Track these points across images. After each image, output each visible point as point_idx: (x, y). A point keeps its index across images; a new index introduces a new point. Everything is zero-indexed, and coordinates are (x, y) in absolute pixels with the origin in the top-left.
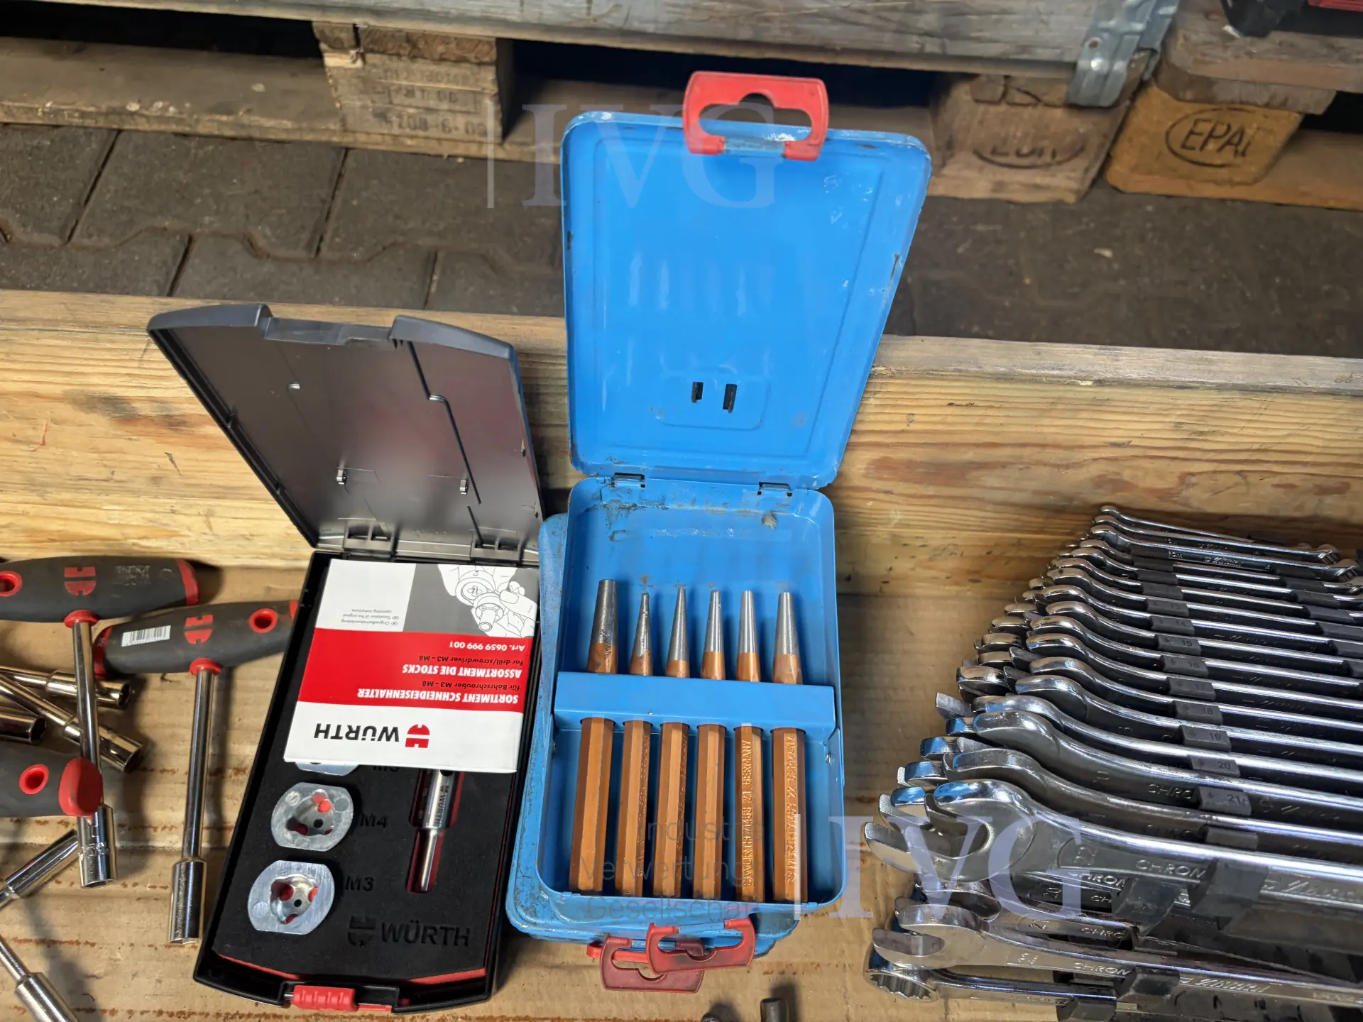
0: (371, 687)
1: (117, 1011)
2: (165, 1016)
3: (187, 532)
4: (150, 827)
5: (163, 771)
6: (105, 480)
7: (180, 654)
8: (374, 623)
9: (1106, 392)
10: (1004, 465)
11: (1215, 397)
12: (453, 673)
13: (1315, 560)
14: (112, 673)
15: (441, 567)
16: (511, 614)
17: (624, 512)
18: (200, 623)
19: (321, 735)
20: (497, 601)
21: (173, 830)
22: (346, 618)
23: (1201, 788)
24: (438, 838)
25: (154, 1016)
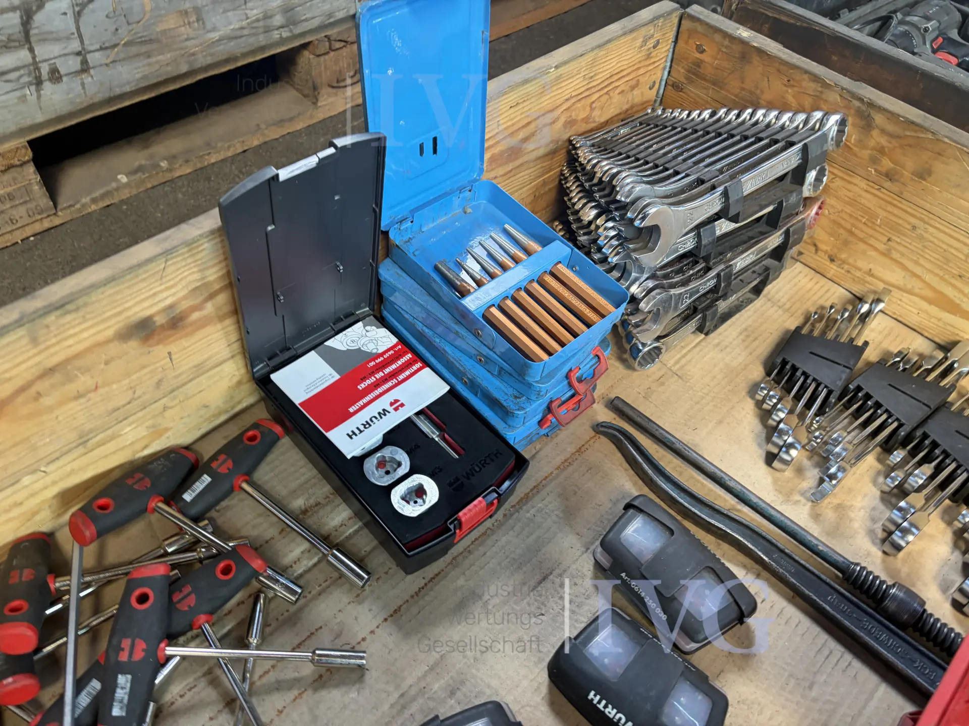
0: (353, 404)
1: (365, 637)
3: (171, 425)
5: (268, 542)
8: (322, 384)
9: (561, 71)
10: (533, 135)
12: (383, 375)
15: (326, 343)
16: (379, 339)
18: (219, 462)
19: (354, 436)
20: (368, 339)
23: (700, 177)
25: (384, 623)
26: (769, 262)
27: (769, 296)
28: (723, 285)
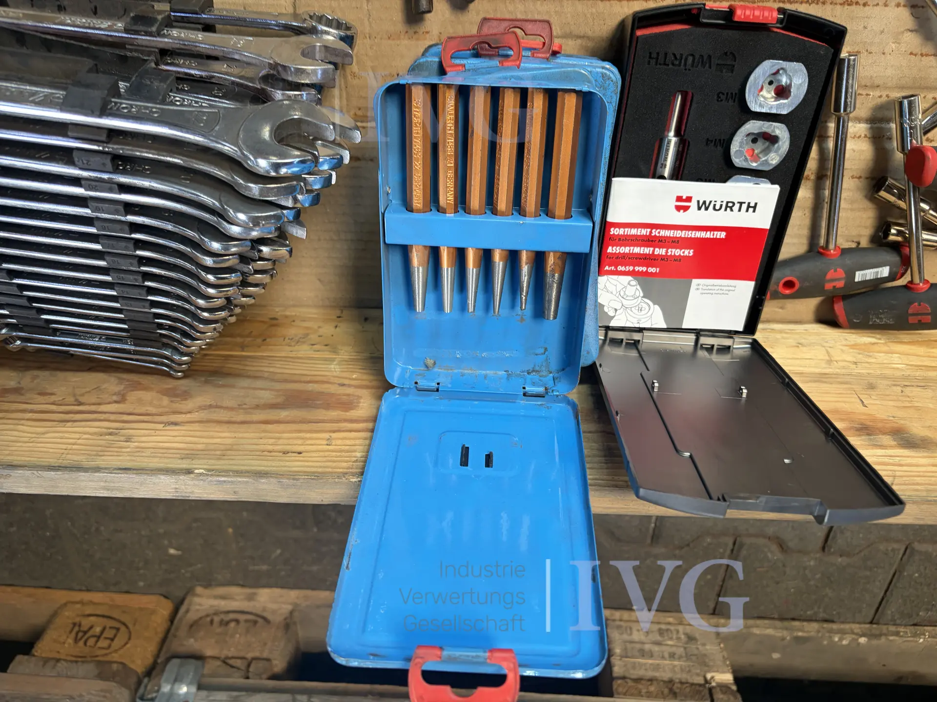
0: (716, 239)
1: (895, 6)
2: (861, 2)
3: (844, 348)
4: (869, 138)
5: (860, 177)
6: (907, 386)
7: (848, 261)
8: (713, 285)
9: (184, 465)
10: (257, 407)
11: (100, 462)
12: (657, 249)
13: (23, 339)
14: (896, 247)
15: (665, 326)
16: (614, 293)
17: (537, 368)
18: (834, 284)
19: (752, 204)
20: (625, 302)
21: (853, 136)
22: (733, 288)
23: (111, 170)
24: (669, 131)
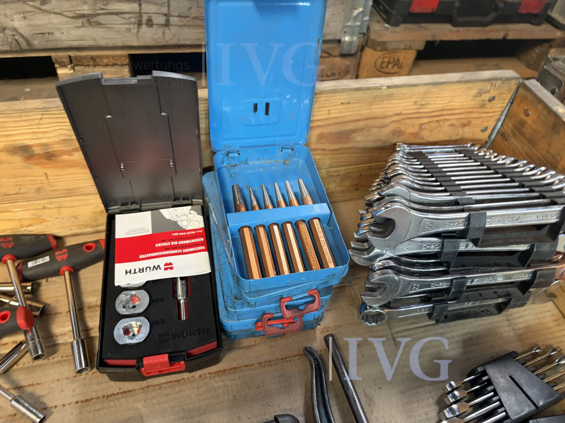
0: (144, 254)
1: (57, 406)
2: (80, 403)
3: (49, 219)
4: (55, 336)
5: (56, 314)
6: (16, 194)
7: (55, 266)
8: (139, 233)
9: (391, 91)
11: (426, 88)
12: (176, 244)
14: (26, 279)
16: (193, 221)
17: (233, 167)
18: (62, 252)
19: (128, 273)
20: (186, 218)
21: (66, 335)
22: (127, 233)
25: (75, 404)
26: (514, 291)
27: (509, 317)
28: (453, 290)
